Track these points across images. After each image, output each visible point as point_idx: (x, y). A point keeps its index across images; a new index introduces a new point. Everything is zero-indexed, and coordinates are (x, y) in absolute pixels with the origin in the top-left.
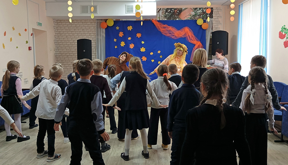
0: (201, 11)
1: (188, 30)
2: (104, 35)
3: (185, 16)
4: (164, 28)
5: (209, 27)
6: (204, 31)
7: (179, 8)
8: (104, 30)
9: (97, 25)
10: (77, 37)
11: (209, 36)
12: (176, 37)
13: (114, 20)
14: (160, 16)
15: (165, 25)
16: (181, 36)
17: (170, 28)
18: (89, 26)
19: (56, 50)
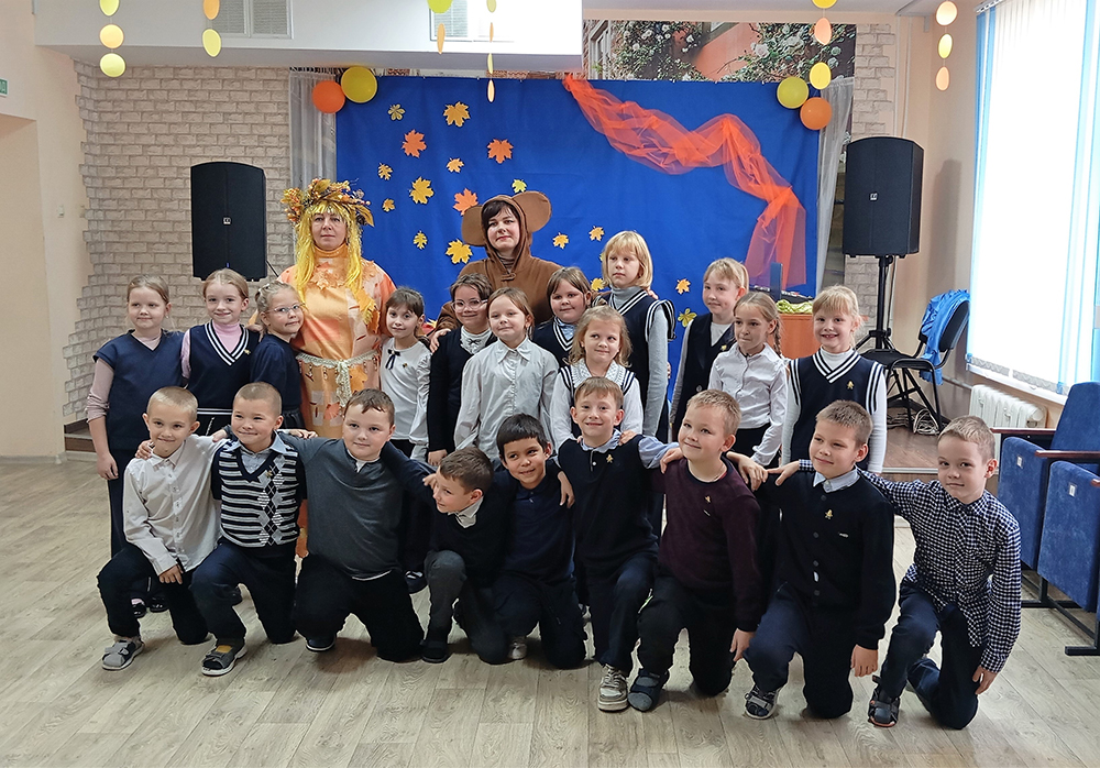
0: (797, 39)
1: (735, 131)
2: (331, 146)
3: (725, 64)
4: (622, 116)
5: (836, 119)
6: (812, 135)
7: (693, 20)
8: (331, 121)
9: (297, 95)
10: (198, 150)
11: (831, 164)
12: (677, 162)
13: (380, 72)
14: (604, 57)
15: (628, 104)
16: (701, 157)
17: (652, 119)
18: (258, 98)
19: (90, 215)
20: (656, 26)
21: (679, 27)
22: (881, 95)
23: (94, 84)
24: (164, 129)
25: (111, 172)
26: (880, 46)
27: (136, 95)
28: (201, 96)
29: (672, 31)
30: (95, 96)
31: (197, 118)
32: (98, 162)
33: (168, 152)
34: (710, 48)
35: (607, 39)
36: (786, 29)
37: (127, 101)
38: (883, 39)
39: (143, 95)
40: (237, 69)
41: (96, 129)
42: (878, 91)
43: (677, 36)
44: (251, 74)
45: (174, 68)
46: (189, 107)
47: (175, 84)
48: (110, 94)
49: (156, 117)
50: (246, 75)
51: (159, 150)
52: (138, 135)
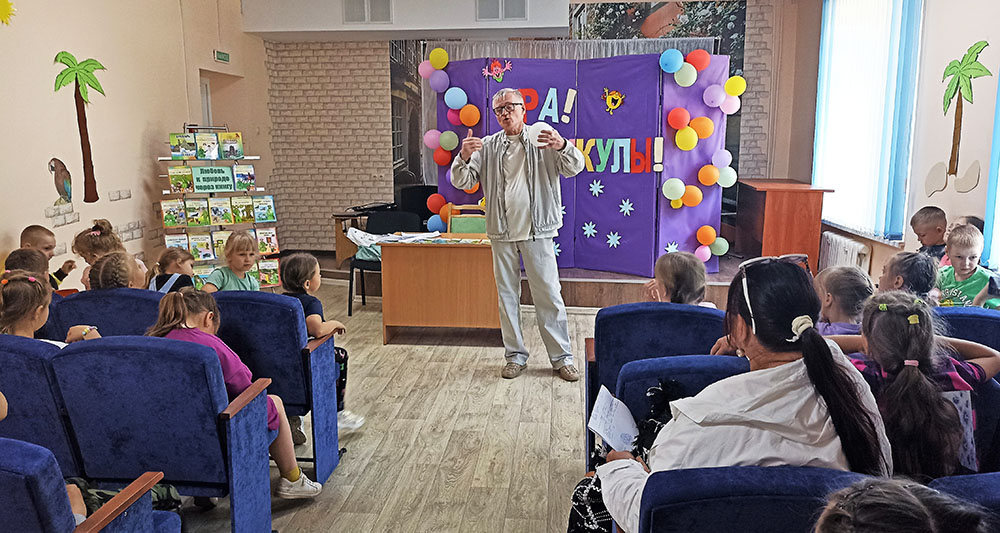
0: (707, 11)
3: (660, 28)
14: (582, 26)
18: (371, 60)
19: (273, 133)
20: (615, 6)
21: (631, 6)
22: (763, 45)
23: (274, 54)
24: (315, 80)
25: (285, 107)
26: (762, 14)
27: (299, 60)
28: (337, 59)
29: (625, 9)
30: (275, 62)
31: (335, 73)
32: (277, 101)
33: (318, 94)
34: (650, 18)
35: (584, 16)
36: (700, 4)
37: (294, 63)
38: (764, 9)
39: (303, 60)
40: (358, 43)
41: (276, 81)
42: (761, 42)
43: (629, 11)
44: (366, 45)
45: (322, 43)
46: (329, 66)
47: (322, 53)
48: (284, 59)
49: (310, 73)
50: (364, 45)
51: (312, 93)
52: (300, 84)
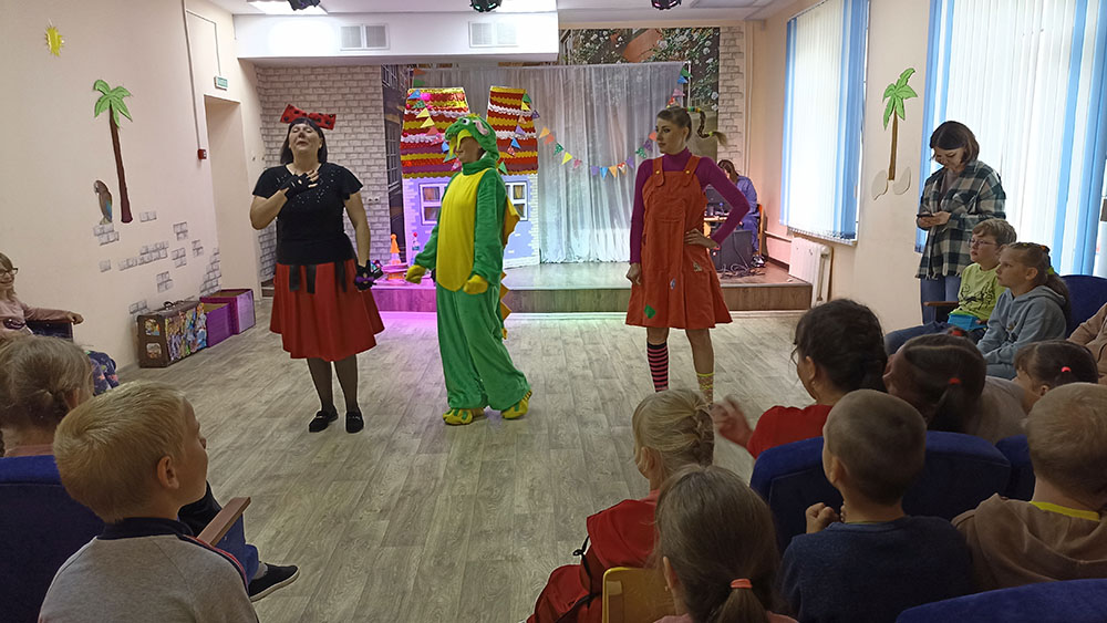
0: (685, 37)
3: (641, 53)
7: (622, 27)
14: (569, 52)
18: (364, 84)
19: (266, 158)
20: (599, 32)
21: (614, 32)
25: (276, 132)
26: (734, 40)
27: (289, 85)
28: (329, 84)
29: (609, 35)
30: (265, 87)
31: (327, 98)
32: (269, 126)
34: (632, 44)
35: (570, 40)
36: (677, 31)
37: (284, 89)
38: (736, 36)
39: (294, 85)
40: (349, 67)
41: (267, 106)
42: (734, 67)
43: (612, 37)
44: (358, 70)
45: (312, 68)
47: (313, 78)
49: (301, 98)
50: (354, 70)
